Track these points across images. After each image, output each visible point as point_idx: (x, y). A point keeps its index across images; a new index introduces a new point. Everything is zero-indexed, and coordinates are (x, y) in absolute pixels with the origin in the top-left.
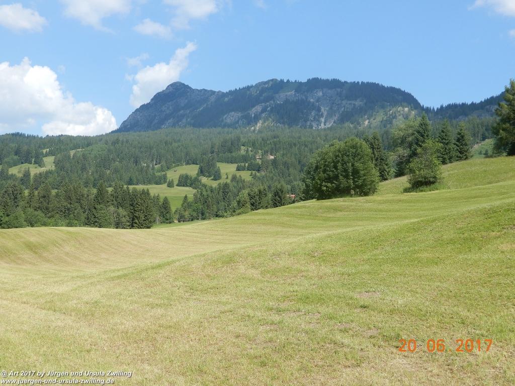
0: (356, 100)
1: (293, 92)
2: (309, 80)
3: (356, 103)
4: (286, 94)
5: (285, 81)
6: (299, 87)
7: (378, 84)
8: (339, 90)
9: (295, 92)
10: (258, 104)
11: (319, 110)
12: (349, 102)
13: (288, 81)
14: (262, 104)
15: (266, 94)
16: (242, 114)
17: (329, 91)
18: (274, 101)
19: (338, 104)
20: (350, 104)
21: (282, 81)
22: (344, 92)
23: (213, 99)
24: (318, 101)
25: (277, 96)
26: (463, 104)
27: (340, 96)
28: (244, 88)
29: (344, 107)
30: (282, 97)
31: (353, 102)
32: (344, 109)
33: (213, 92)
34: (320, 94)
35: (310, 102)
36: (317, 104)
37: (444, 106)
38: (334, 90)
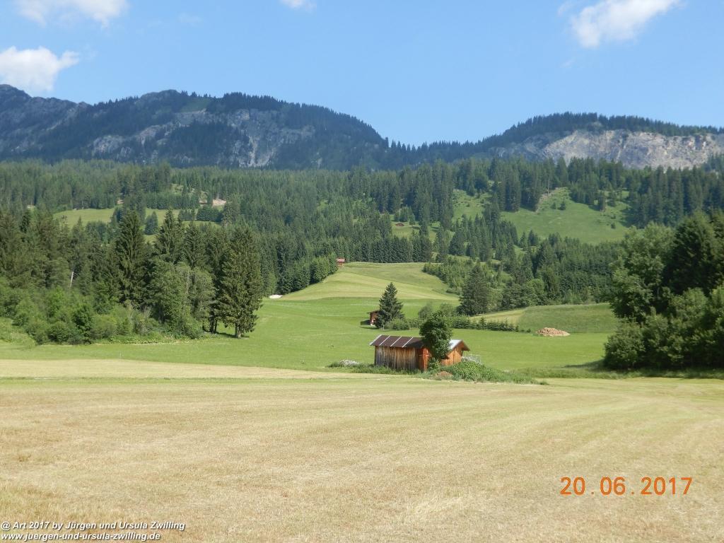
0: (301, 128)
1: (203, 112)
2: (226, 96)
3: (302, 133)
4: (193, 113)
5: (190, 94)
6: (212, 104)
7: (327, 109)
8: (275, 112)
9: (207, 111)
10: (149, 126)
11: (246, 140)
12: (291, 131)
13: (194, 95)
14: (157, 126)
15: (160, 111)
16: (125, 140)
17: (261, 113)
18: (174, 123)
19: (275, 134)
20: (293, 134)
21: (184, 94)
22: (283, 116)
23: (72, 113)
24: (242, 127)
25: (178, 115)
26: (454, 143)
27: (277, 122)
28: (123, 101)
29: (285, 137)
30: (186, 118)
31: (297, 131)
32: (285, 141)
33: (70, 105)
34: (246, 117)
35: (231, 128)
36: (242, 131)
37: (428, 145)
38: (267, 112)
